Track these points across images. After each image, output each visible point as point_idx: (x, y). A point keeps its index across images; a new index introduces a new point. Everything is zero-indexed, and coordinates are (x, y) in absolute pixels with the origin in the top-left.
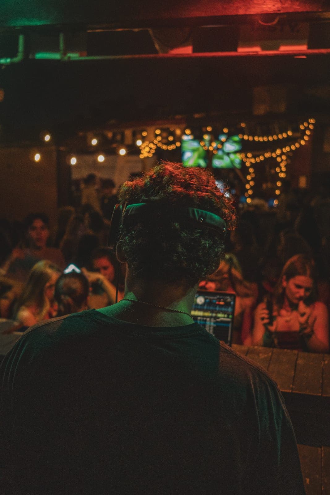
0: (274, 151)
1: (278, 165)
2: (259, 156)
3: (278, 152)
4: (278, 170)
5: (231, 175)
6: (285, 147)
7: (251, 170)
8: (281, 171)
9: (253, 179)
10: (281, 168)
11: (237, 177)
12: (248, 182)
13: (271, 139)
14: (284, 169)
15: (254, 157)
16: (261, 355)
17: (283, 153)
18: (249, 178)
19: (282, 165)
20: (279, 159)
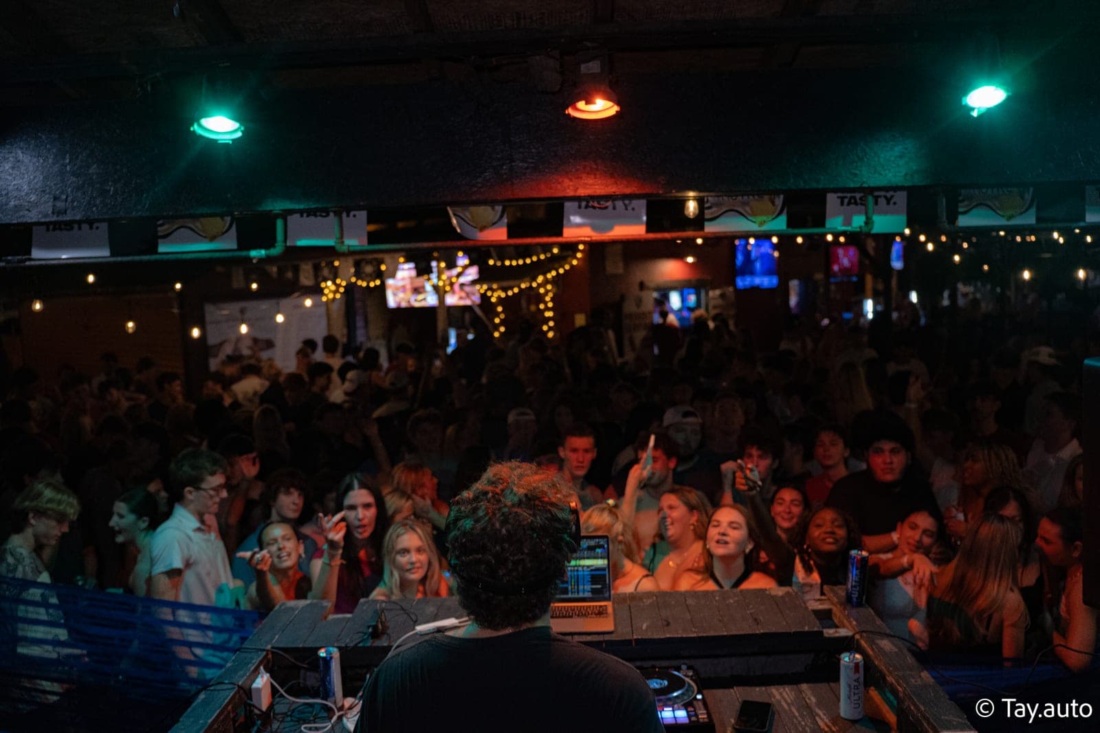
0: (534, 279)
1: (540, 298)
2: (512, 288)
3: (540, 279)
4: (542, 306)
5: (467, 317)
6: (550, 272)
7: (500, 309)
8: (547, 309)
9: (503, 323)
10: (546, 303)
11: (476, 318)
12: (496, 327)
13: (528, 261)
14: (550, 305)
15: (505, 290)
16: (645, 600)
17: (546, 282)
18: (497, 321)
19: (548, 299)
20: (542, 291)
